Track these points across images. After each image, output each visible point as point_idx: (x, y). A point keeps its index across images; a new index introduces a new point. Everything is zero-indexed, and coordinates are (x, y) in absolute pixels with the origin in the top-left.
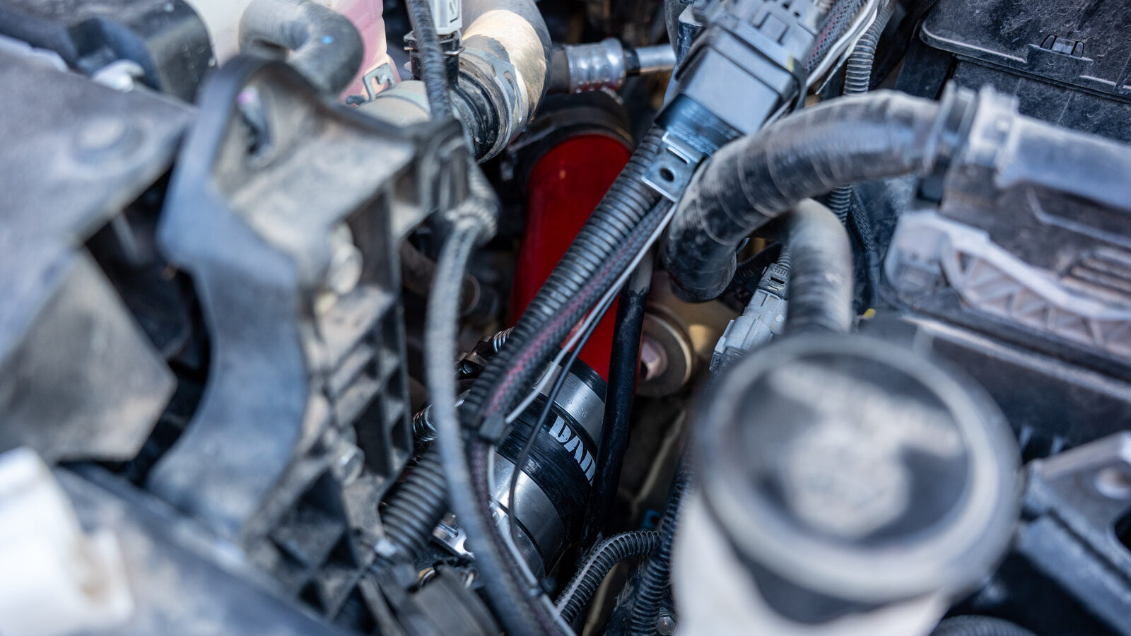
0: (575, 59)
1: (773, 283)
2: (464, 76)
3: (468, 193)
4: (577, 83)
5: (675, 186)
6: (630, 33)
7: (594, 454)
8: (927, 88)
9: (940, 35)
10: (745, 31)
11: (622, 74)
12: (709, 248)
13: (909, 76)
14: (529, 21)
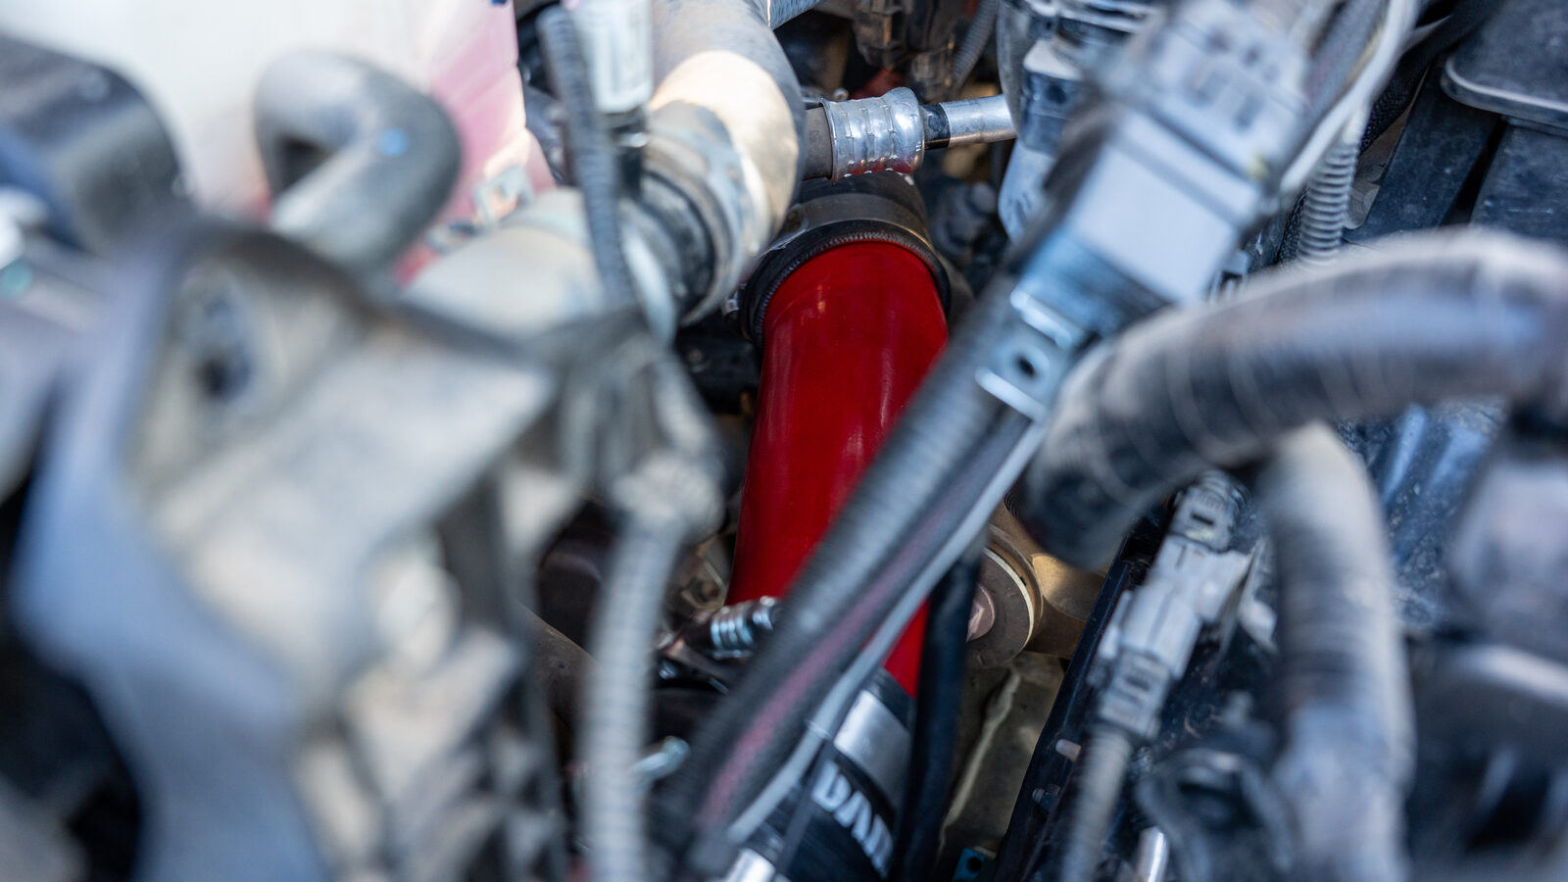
0: (842, 122)
1: (1196, 524)
2: (657, 177)
3: (659, 438)
4: (844, 162)
5: (1042, 387)
6: (923, 70)
7: (889, 824)
8: (1448, 171)
9: (1481, 83)
10: (1176, 107)
11: (920, 146)
12: (1104, 506)
13: (1416, 150)
14: (766, 69)
